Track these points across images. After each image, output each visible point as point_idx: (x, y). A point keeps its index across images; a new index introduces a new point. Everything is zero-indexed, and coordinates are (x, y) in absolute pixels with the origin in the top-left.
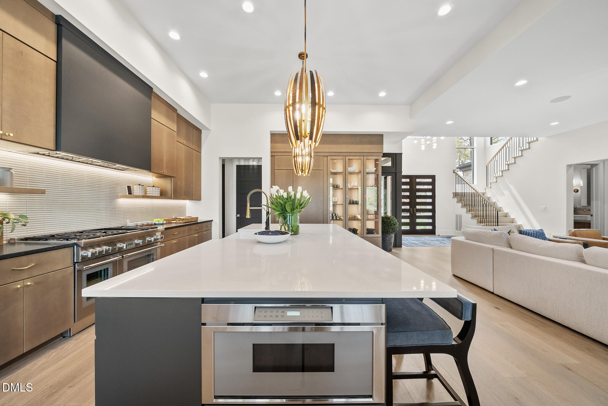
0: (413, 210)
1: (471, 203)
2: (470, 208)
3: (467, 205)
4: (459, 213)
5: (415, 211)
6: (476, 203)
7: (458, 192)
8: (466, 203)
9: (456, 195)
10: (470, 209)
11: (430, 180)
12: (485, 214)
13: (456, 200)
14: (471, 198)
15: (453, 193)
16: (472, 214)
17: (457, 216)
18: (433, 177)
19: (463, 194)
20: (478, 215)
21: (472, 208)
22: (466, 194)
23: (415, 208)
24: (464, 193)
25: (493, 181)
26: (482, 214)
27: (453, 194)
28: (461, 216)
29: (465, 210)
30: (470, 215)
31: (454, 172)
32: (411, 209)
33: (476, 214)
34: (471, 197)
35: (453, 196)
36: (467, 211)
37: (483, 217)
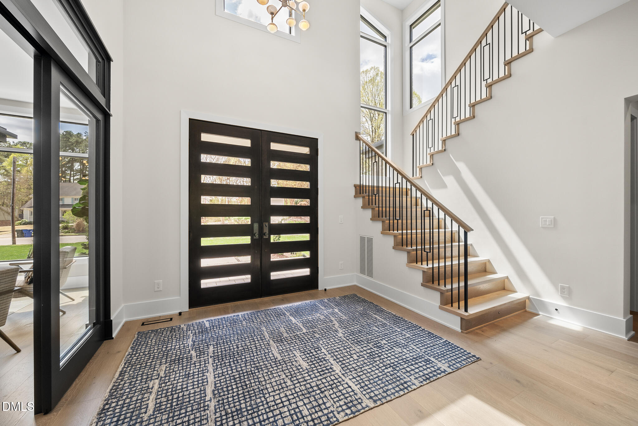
0: (261, 228)
1: (391, 209)
2: (391, 221)
3: (384, 214)
4: (367, 235)
5: (266, 230)
6: (404, 210)
7: (364, 184)
8: (380, 209)
9: (360, 190)
10: (391, 224)
11: (305, 150)
12: (427, 236)
13: (360, 201)
14: (392, 199)
15: (355, 186)
16: (395, 236)
17: (362, 239)
18: (312, 143)
19: (375, 189)
20: (409, 240)
21: (396, 221)
22: (380, 189)
23: (267, 224)
24: (378, 187)
25: (425, 163)
26: (419, 236)
27: (354, 188)
28: (370, 240)
29: (379, 226)
30: (390, 241)
31: (357, 138)
32: (256, 226)
33: (405, 236)
34: (392, 195)
35: (354, 194)
36: (384, 229)
37: (423, 243)
